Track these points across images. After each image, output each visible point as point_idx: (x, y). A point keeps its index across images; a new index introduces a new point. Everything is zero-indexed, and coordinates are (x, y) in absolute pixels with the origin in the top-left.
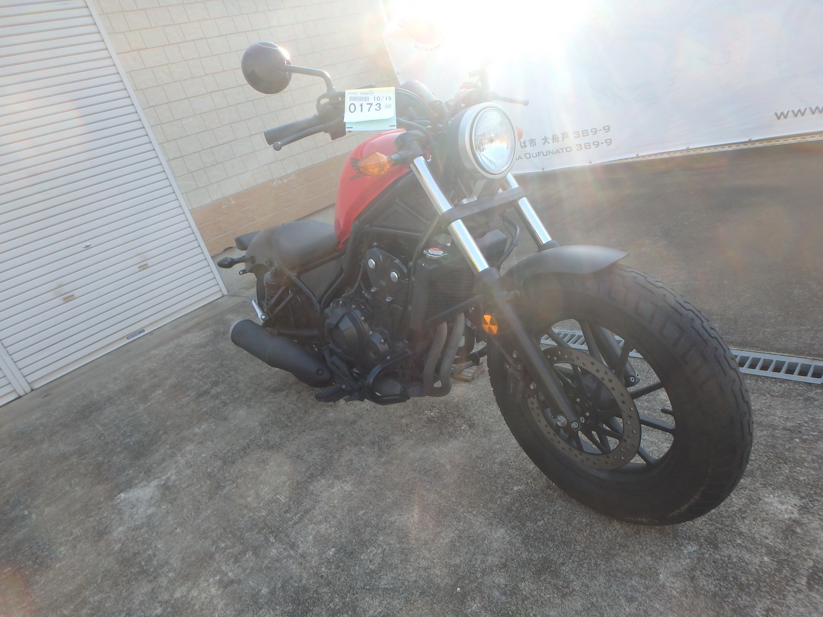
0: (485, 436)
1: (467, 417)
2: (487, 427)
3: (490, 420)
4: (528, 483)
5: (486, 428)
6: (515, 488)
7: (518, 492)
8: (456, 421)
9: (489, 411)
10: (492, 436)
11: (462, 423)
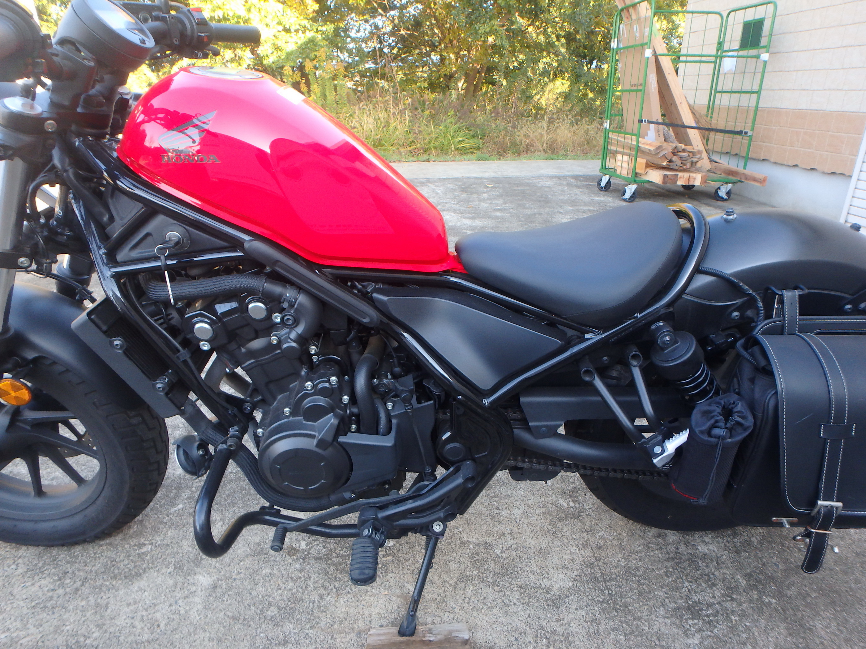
0: (259, 544)
1: (312, 561)
2: (265, 558)
3: (268, 571)
4: (168, 516)
5: (266, 556)
6: (180, 506)
7: (176, 505)
8: (324, 547)
9: (283, 586)
10: (248, 550)
11: (313, 550)
